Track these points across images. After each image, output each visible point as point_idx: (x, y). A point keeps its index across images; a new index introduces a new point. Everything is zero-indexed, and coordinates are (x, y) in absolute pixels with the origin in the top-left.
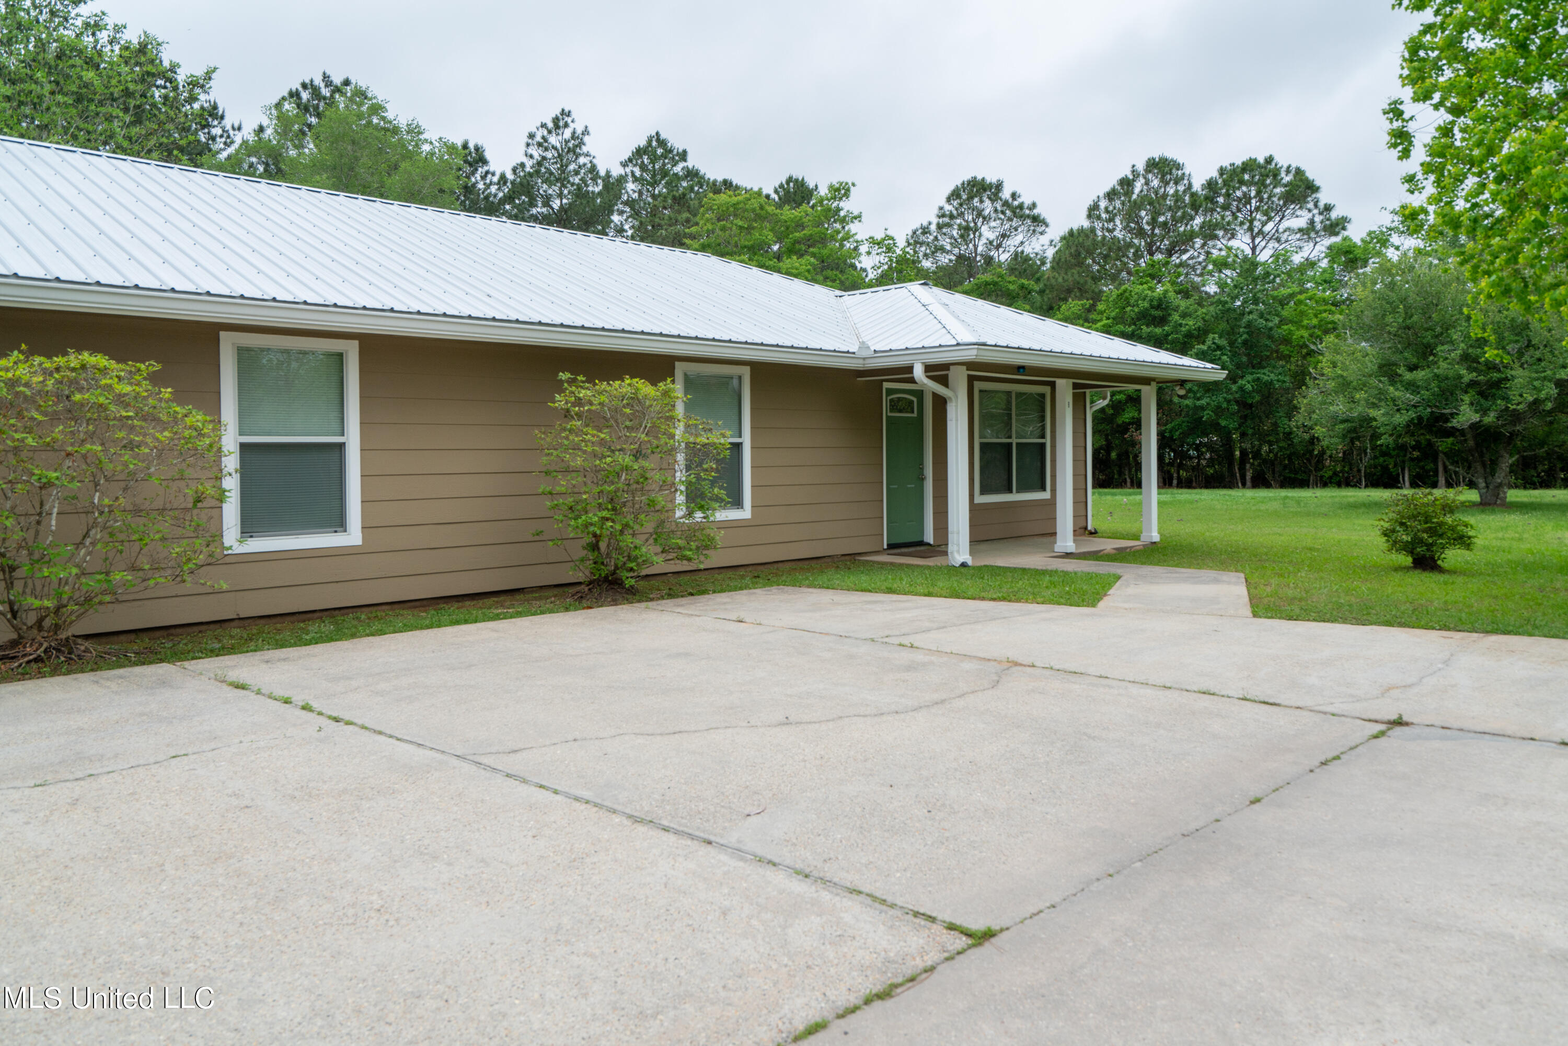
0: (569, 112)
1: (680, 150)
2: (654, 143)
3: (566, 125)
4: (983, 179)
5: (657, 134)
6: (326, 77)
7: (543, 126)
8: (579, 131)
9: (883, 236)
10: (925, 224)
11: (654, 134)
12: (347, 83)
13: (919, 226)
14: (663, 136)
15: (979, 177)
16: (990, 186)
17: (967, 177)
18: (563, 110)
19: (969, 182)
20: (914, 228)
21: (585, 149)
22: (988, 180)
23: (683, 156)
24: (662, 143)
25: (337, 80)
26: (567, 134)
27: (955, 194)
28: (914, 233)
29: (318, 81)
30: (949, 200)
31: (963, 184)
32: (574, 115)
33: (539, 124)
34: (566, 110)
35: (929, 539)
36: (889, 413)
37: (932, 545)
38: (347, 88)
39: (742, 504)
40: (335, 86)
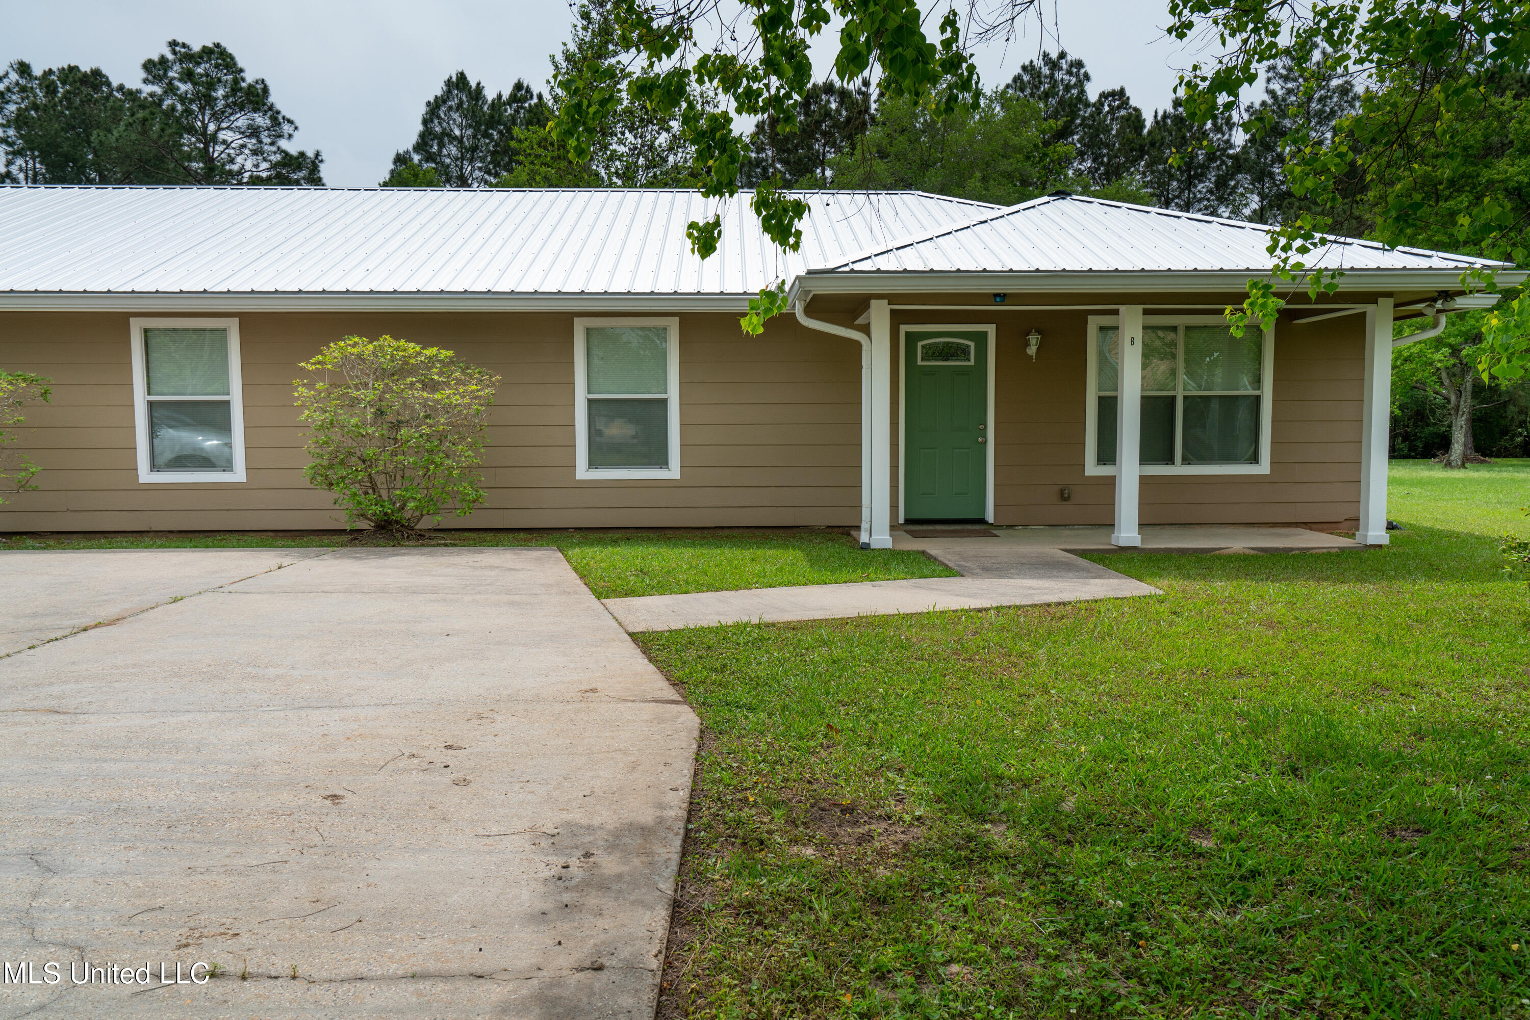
6: (1046, 55)
12: (1062, 55)
25: (1054, 55)
29: (1039, 63)
35: (990, 517)
36: (920, 362)
37: (992, 524)
38: (1064, 61)
39: (667, 464)
40: (1053, 62)
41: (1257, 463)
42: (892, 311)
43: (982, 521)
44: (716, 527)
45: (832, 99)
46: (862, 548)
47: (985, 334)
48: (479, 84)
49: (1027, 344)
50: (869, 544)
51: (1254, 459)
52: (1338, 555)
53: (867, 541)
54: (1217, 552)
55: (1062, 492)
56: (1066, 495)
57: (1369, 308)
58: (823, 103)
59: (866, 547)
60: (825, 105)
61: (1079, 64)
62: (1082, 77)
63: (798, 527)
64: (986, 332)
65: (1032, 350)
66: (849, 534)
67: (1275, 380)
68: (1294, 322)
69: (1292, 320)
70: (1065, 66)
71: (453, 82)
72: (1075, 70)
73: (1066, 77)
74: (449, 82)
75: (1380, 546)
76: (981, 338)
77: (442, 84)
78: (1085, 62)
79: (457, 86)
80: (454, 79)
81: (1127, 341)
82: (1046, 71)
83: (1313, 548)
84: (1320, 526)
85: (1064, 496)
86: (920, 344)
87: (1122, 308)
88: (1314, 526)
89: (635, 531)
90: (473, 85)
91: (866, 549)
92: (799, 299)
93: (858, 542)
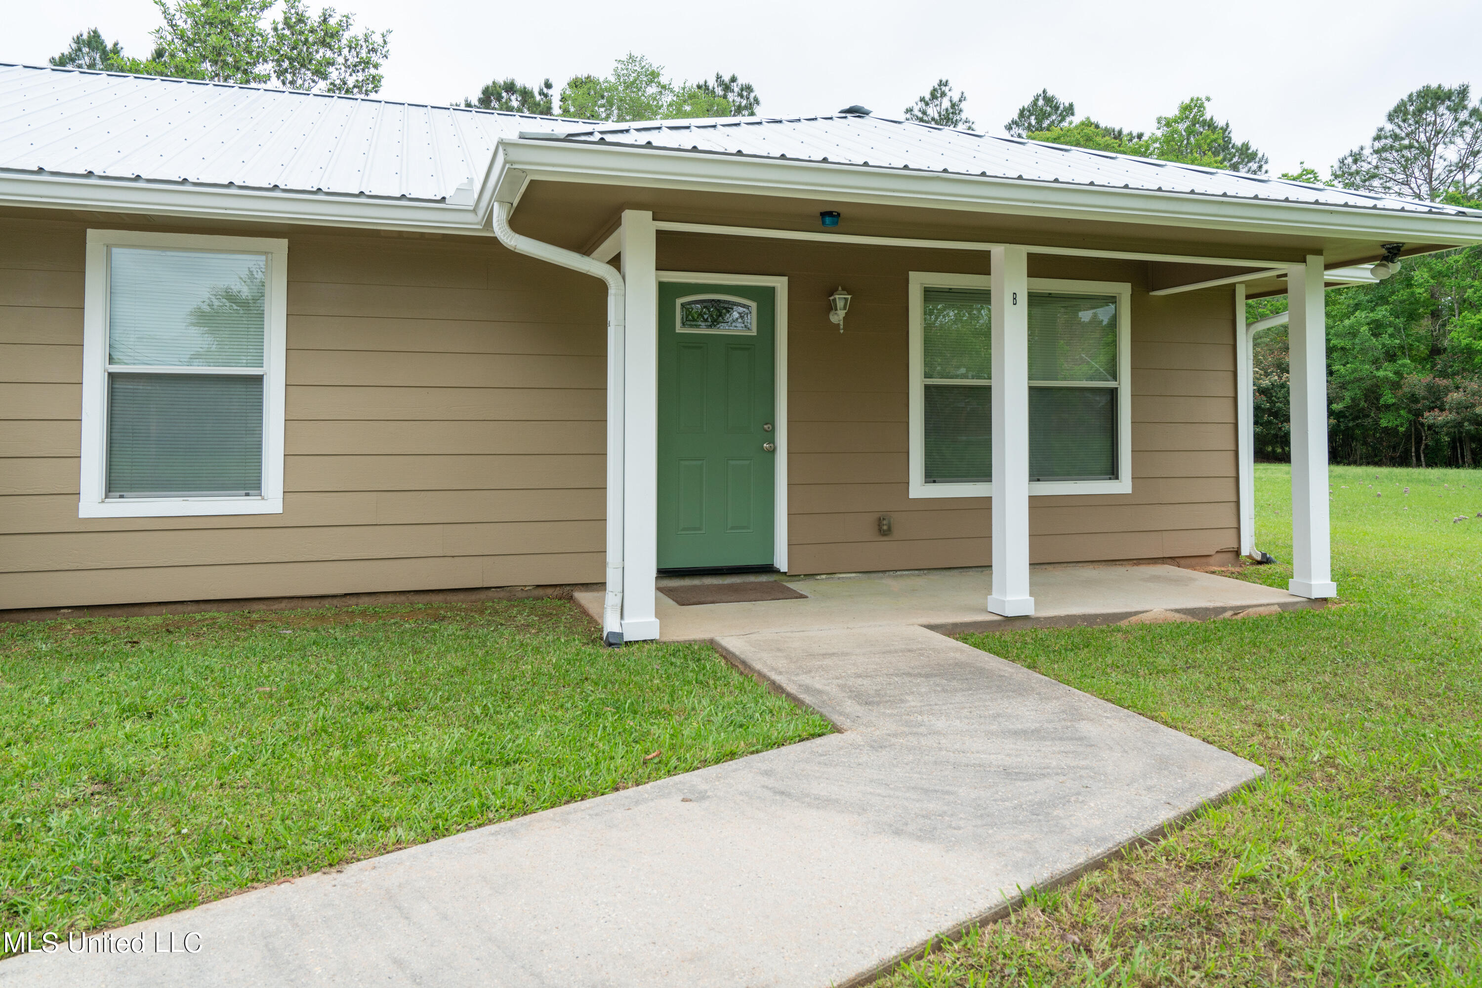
0: (947, 82)
1: (1067, 105)
2: (1041, 102)
3: (943, 94)
4: (1440, 87)
5: (1044, 91)
6: (718, 77)
7: (922, 99)
8: (956, 99)
9: (1299, 171)
10: (1356, 150)
11: (1041, 92)
12: (733, 79)
13: (1347, 153)
14: (1050, 93)
15: (1434, 85)
16: (1449, 95)
17: (1416, 87)
18: (941, 81)
19: (1419, 94)
20: (1341, 156)
21: (964, 116)
22: (1446, 87)
23: (1070, 110)
24: (1049, 100)
25: (726, 78)
26: (946, 103)
27: (1399, 112)
28: (1342, 162)
29: (712, 83)
30: (1391, 118)
31: (1410, 96)
32: (950, 84)
33: (918, 99)
34: (944, 81)
35: (781, 562)
36: (679, 329)
37: (785, 573)
38: (735, 84)
39: (259, 488)
40: (726, 84)
41: (1117, 478)
42: (660, 233)
43: (769, 569)
44: (346, 595)
45: (513, 98)
46: (610, 645)
47: (771, 291)
48: (116, 44)
49: (831, 307)
50: (621, 635)
51: (1113, 473)
52: (1281, 617)
53: (617, 629)
54: (1133, 619)
55: (880, 521)
56: (885, 528)
57: (1292, 269)
58: (504, 100)
59: (614, 642)
60: (506, 103)
61: (749, 89)
62: (752, 100)
63: (488, 588)
64: (773, 289)
65: (838, 317)
66: (571, 598)
67: (1134, 368)
68: (1151, 294)
69: (1148, 292)
70: (736, 89)
71: (83, 41)
72: (745, 94)
73: (738, 99)
74: (78, 40)
75: (1325, 600)
76: (766, 297)
77: (70, 41)
78: (754, 87)
79: (89, 44)
80: (85, 37)
81: (1009, 299)
82: (719, 91)
83: (1249, 607)
84: (1188, 561)
85: (884, 529)
86: (679, 301)
87: (998, 251)
88: (1182, 562)
89: (194, 607)
90: (109, 46)
91: (618, 645)
92: (501, 202)
93: (601, 630)
